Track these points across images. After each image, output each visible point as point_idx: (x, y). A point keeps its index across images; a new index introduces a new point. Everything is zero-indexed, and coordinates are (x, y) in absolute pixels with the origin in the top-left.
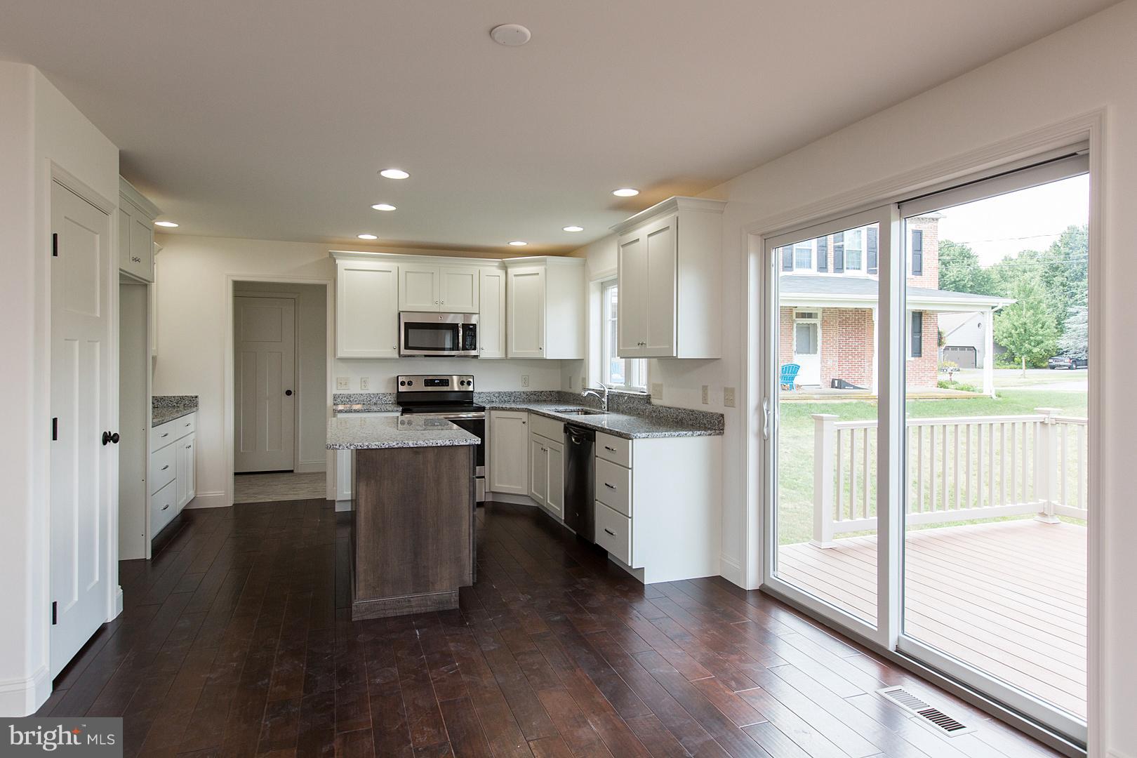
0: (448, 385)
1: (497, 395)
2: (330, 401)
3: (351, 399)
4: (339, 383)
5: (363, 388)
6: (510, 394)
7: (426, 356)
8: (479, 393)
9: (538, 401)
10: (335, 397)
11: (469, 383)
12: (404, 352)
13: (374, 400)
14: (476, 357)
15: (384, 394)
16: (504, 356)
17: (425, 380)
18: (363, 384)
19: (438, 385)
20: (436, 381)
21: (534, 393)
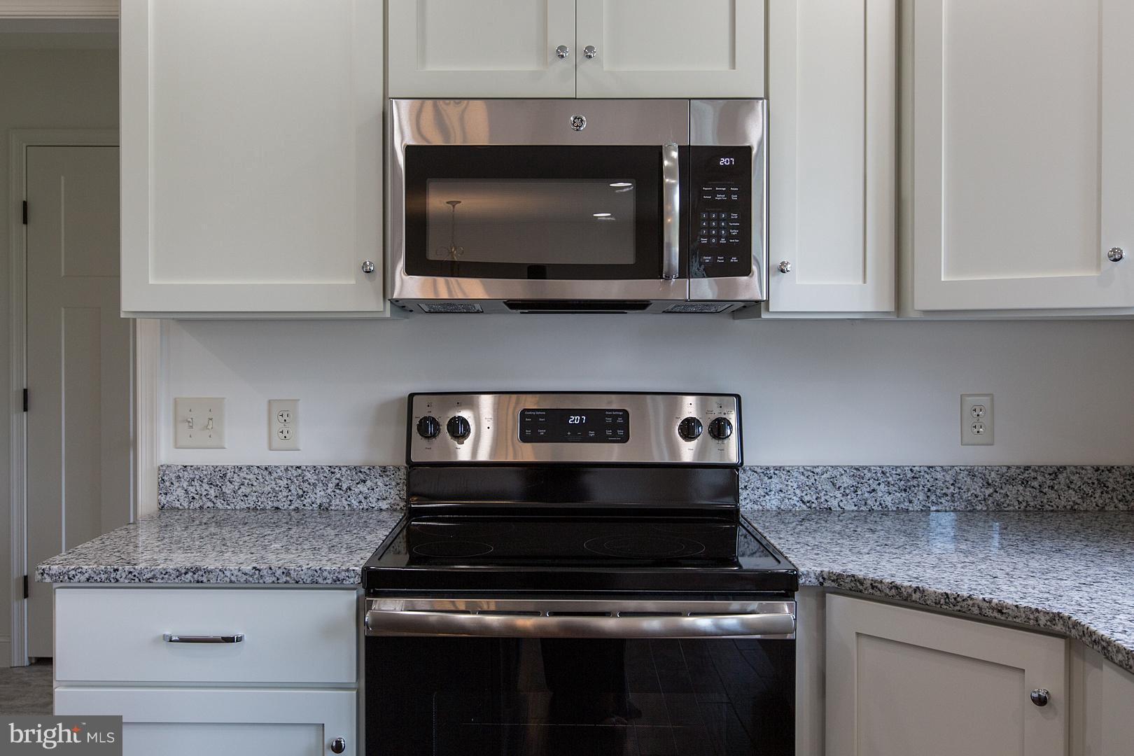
0: (625, 439)
1: (846, 481)
2: (146, 498)
3: (228, 489)
4: (183, 418)
5: (277, 441)
6: (908, 479)
7: (513, 305)
8: (766, 472)
9: (1040, 510)
10: (164, 479)
11: (718, 430)
12: (411, 287)
13: (319, 496)
14: (752, 308)
15: (357, 469)
16: (888, 305)
17: (524, 413)
18: (277, 426)
19: (580, 435)
20: (575, 420)
21: (1023, 476)
